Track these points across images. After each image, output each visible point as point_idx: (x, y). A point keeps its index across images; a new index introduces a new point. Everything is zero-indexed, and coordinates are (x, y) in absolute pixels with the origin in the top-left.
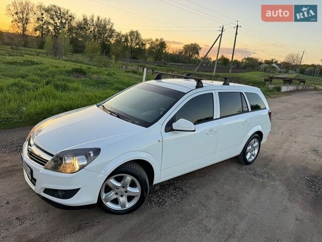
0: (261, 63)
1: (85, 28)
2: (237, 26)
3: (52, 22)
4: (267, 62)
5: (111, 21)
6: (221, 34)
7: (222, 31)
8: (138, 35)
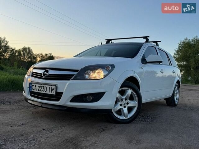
8: (30, 50)
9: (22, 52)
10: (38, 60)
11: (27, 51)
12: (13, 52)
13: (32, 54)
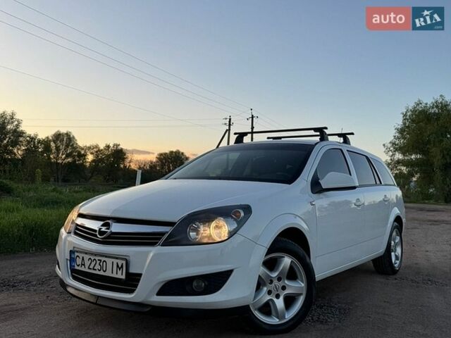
5: (17, 117)
6: (229, 130)
7: (230, 125)
8: (70, 139)
9: (53, 144)
10: (90, 160)
11: (64, 142)
12: (32, 143)
13: (75, 147)
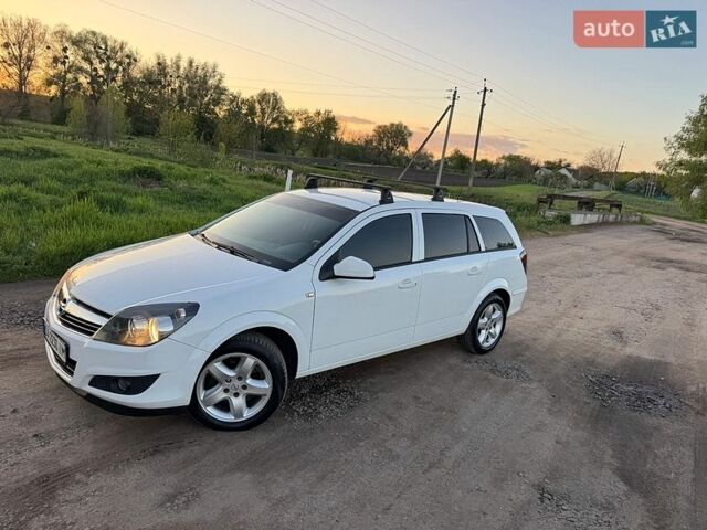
0: (537, 168)
1: (160, 82)
2: (485, 90)
3: (86, 66)
4: (551, 166)
5: (219, 70)
6: (453, 106)
7: (454, 99)
8: (277, 101)
10: (298, 128)
11: (271, 104)
12: (235, 103)
13: (281, 112)
